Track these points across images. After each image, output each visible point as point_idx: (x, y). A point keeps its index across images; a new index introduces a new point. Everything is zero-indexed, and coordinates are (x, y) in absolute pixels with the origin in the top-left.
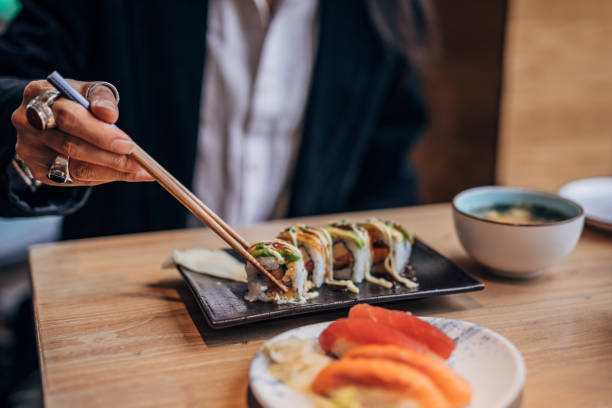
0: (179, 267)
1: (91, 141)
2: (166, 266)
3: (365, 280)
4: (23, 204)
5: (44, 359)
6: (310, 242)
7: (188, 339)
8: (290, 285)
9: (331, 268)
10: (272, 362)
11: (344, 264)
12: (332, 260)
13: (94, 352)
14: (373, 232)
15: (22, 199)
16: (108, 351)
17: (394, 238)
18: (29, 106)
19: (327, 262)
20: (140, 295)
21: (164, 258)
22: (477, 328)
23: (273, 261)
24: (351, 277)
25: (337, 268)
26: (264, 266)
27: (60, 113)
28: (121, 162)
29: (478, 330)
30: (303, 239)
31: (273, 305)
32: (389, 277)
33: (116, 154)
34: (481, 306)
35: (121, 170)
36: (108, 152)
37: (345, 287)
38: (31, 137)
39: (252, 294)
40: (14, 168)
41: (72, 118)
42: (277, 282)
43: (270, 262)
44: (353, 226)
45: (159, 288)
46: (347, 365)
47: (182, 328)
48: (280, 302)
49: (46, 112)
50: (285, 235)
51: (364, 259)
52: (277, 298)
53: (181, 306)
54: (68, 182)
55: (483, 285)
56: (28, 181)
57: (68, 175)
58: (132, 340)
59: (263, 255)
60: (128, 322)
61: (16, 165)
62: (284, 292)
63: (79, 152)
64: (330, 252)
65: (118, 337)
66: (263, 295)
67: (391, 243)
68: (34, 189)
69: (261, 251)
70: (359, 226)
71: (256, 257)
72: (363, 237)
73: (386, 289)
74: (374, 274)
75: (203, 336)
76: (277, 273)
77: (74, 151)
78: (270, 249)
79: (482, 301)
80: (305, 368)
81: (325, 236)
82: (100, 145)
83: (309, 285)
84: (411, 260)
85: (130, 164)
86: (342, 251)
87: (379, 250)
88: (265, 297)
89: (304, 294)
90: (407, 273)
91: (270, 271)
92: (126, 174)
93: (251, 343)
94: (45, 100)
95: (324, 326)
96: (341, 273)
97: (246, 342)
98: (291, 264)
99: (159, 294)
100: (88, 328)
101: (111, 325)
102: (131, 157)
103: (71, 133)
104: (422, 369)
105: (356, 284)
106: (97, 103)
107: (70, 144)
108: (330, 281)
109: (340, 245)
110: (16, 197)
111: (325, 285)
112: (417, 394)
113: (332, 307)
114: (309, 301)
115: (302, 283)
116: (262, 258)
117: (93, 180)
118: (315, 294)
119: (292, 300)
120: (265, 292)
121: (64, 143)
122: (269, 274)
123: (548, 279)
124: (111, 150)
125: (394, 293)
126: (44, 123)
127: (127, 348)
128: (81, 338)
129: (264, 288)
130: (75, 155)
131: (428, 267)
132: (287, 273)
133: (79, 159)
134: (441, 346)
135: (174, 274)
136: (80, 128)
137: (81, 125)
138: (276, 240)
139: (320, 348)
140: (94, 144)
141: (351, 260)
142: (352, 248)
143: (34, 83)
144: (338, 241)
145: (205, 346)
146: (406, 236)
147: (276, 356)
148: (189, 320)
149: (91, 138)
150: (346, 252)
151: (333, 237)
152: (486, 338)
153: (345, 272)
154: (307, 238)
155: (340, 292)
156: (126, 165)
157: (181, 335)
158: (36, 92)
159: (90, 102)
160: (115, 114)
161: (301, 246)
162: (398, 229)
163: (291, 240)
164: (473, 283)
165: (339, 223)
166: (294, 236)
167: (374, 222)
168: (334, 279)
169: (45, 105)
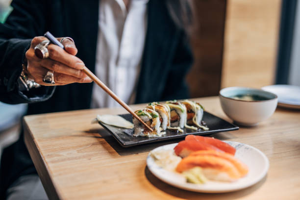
0: (100, 123)
2: (93, 123)
3: (184, 127)
4: (25, 96)
5: (47, 163)
6: (161, 109)
7: (111, 153)
8: (154, 129)
9: (169, 122)
10: (155, 159)
11: (175, 120)
12: (170, 118)
13: (69, 159)
14: (187, 106)
15: (24, 94)
16: (76, 158)
17: (197, 108)
18: (35, 48)
19: (168, 119)
20: (82, 136)
21: (93, 119)
22: (241, 144)
23: (146, 117)
24: (179, 125)
25: (172, 122)
26: (143, 120)
27: (51, 51)
28: (78, 73)
29: (243, 145)
30: (158, 109)
31: (146, 137)
32: (195, 126)
33: (76, 69)
34: (237, 138)
35: (78, 77)
36: (73, 68)
37: (177, 130)
38: (36, 63)
39: (136, 133)
41: (57, 53)
42: (148, 127)
43: (145, 118)
44: (179, 103)
45: (92, 132)
46: (190, 159)
47: (107, 149)
48: (149, 136)
49: (45, 50)
50: (150, 106)
51: (184, 117)
52: (149, 135)
53: (103, 140)
54: (53, 83)
55: (238, 128)
56: (26, 86)
57: (53, 80)
58: (85, 154)
59: (142, 115)
60: (81, 146)
61: (21, 78)
62: (151, 131)
63: (59, 69)
64: (169, 114)
65: (78, 152)
67: (196, 110)
68: (28, 90)
69: (141, 113)
70: (182, 103)
71: (139, 116)
72: (184, 108)
73: (195, 131)
74: (188, 124)
75: (117, 152)
76: (148, 123)
77: (57, 68)
78: (145, 112)
80: (171, 162)
81: (167, 107)
83: (161, 129)
84: (203, 119)
85: (82, 74)
86: (174, 114)
87: (190, 114)
88: (143, 135)
89: (160, 134)
90: (202, 124)
91: (145, 122)
92: (79, 79)
93: (140, 154)
94: (44, 45)
95: (176, 144)
96: (174, 124)
97: (137, 154)
98: (155, 119)
100: (63, 149)
101: (73, 148)
102: (83, 71)
103: (57, 60)
104: (227, 159)
105: (182, 129)
106: (67, 46)
107: (56, 65)
108: (169, 127)
109: (174, 112)
111: (167, 129)
112: (227, 170)
113: (173, 137)
114: (162, 136)
115: (159, 129)
116: (142, 116)
117: (64, 82)
118: (165, 133)
119: (155, 136)
120: (143, 132)
121: (53, 65)
122: (145, 124)
123: (262, 126)
125: (198, 132)
126: (44, 55)
127: (84, 157)
128: (61, 154)
129: (143, 130)
130: (58, 70)
131: (212, 121)
132: (153, 123)
133: (59, 72)
134: (230, 150)
135: (98, 126)
136: (61, 58)
137: (61, 56)
138: (146, 109)
139: (175, 154)
140: (67, 65)
141: (179, 118)
142: (179, 112)
144: (172, 109)
145: (119, 156)
146: (202, 107)
147: (157, 157)
148: (108, 145)
149: (66, 62)
150: (176, 114)
151: (170, 108)
152: (247, 148)
153: (176, 124)
154: (160, 108)
155: (175, 132)
156: (80, 75)
157: (107, 151)
158: (38, 42)
160: (76, 51)
161: (157, 111)
162: (199, 104)
163: (153, 109)
164: (234, 127)
165: (172, 102)
166: (154, 107)
167: (187, 101)
168: (171, 126)
169: (44, 47)
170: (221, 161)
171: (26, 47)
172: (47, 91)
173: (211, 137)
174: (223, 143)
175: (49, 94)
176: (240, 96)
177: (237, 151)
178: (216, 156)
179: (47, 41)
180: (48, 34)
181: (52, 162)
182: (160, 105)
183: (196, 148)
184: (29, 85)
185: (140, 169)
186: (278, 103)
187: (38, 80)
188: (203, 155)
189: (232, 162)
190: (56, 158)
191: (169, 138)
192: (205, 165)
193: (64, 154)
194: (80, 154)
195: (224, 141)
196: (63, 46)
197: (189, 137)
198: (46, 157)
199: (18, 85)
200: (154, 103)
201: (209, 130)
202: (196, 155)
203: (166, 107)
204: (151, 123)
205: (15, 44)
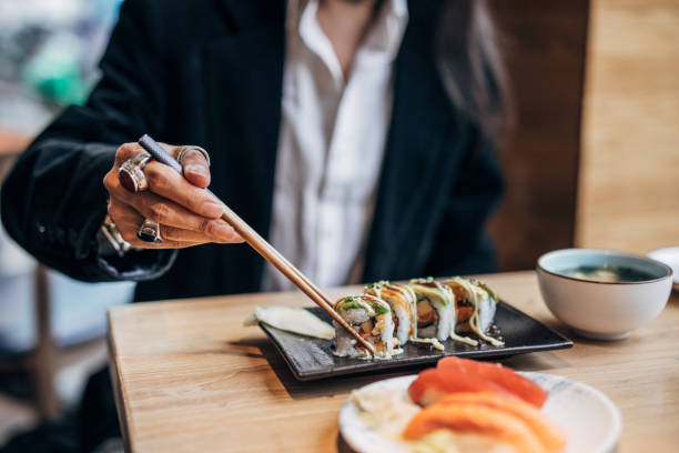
0: (261, 324)
1: (181, 203)
2: (248, 324)
3: (449, 338)
4: (112, 269)
5: (130, 410)
7: (273, 392)
8: (380, 341)
9: (415, 325)
10: (361, 410)
11: (428, 322)
12: (416, 318)
13: (179, 403)
14: (457, 290)
16: (194, 402)
17: (479, 296)
18: (121, 169)
19: (412, 319)
20: (223, 352)
21: (248, 317)
23: (364, 313)
24: (436, 334)
25: (421, 326)
27: (152, 176)
29: (569, 384)
30: (387, 295)
32: (474, 335)
33: (205, 216)
34: (569, 366)
36: (198, 215)
37: (431, 344)
39: (341, 349)
40: (103, 234)
41: (164, 181)
43: (361, 314)
44: (438, 284)
45: (241, 346)
47: (268, 383)
49: (138, 175)
50: (369, 290)
51: (448, 316)
53: (264, 362)
54: (158, 242)
55: (571, 343)
56: (117, 246)
57: (158, 234)
58: (216, 393)
59: (353, 307)
60: (211, 376)
61: (104, 229)
63: (170, 214)
64: (414, 310)
66: (353, 350)
67: (476, 302)
68: (121, 254)
69: (350, 304)
70: (444, 284)
72: (448, 295)
73: (471, 347)
74: (459, 333)
75: (288, 390)
76: (366, 326)
78: (360, 301)
79: (569, 360)
80: (394, 418)
81: (409, 293)
82: (190, 208)
83: (396, 341)
84: (496, 320)
86: (426, 309)
87: (463, 309)
88: (354, 353)
89: (391, 352)
90: (491, 331)
94: (137, 163)
95: (412, 378)
96: (425, 331)
97: (331, 396)
98: (381, 316)
99: (241, 351)
100: (172, 381)
101: (196, 379)
104: (518, 415)
105: (441, 342)
108: (414, 339)
109: (425, 303)
110: (105, 263)
111: (409, 342)
112: (513, 439)
113: (418, 363)
114: (394, 357)
115: (389, 340)
116: (354, 311)
118: (401, 351)
120: (354, 346)
123: (636, 341)
124: (201, 212)
125: (478, 349)
126: (136, 185)
127: (213, 399)
128: (166, 391)
129: (354, 342)
131: (512, 327)
132: (377, 325)
134: (534, 396)
135: (257, 332)
136: (172, 190)
137: (172, 186)
138: (362, 295)
139: (408, 398)
140: (185, 207)
141: (436, 317)
142: (437, 305)
143: (126, 145)
144: (422, 298)
145: (291, 399)
146: (491, 295)
147: (365, 404)
148: (273, 375)
150: (430, 309)
151: (417, 294)
152: (579, 391)
153: (430, 330)
154: (392, 295)
155: (425, 348)
157: (266, 389)
158: (128, 156)
159: (183, 167)
160: (207, 178)
162: (483, 287)
163: (375, 295)
164: (562, 340)
165: (423, 281)
166: (378, 292)
167: (458, 280)
168: (418, 336)
169: (137, 168)
170: (499, 419)
174: (519, 377)
176: (587, 270)
178: (492, 406)
180: (146, 139)
181: (141, 409)
182: (394, 287)
183: (454, 387)
185: (328, 432)
188: (463, 403)
189: (529, 422)
190: (151, 401)
191: (409, 361)
192: (461, 427)
193: (172, 392)
194: (207, 393)
195: (528, 375)
197: (450, 364)
198: (130, 399)
199: (97, 245)
201: (506, 346)
202: (447, 403)
203: (408, 291)
204: (374, 326)
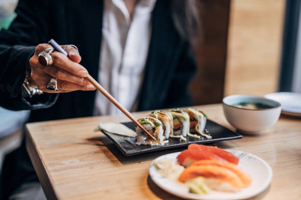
0: (102, 131)
1: (69, 71)
2: (96, 131)
3: (187, 135)
4: (28, 103)
5: (49, 171)
6: (164, 118)
7: (113, 162)
8: (157, 138)
9: (172, 130)
10: (158, 168)
11: (178, 128)
12: (173, 127)
13: (71, 168)
14: (190, 114)
16: (78, 167)
17: (200, 117)
18: (39, 55)
19: (171, 127)
20: (85, 144)
21: (95, 127)
22: (245, 153)
24: (181, 133)
25: (175, 130)
26: (145, 129)
27: (55, 58)
28: (82, 80)
29: (246, 154)
30: (161, 117)
31: (149, 146)
32: (198, 134)
33: (80, 77)
34: (240, 146)
35: (81, 85)
36: (77, 76)
37: (180, 138)
38: (39, 70)
39: (139, 142)
41: (61, 61)
42: (151, 135)
43: (148, 126)
44: (182, 111)
45: (93, 140)
46: (193, 168)
47: (108, 157)
48: (152, 145)
49: (48, 58)
50: (152, 115)
51: (187, 125)
52: (151, 143)
53: (105, 148)
54: (57, 90)
55: (241, 136)
56: (29, 93)
57: (56, 87)
58: (87, 162)
59: (145, 123)
60: (83, 155)
61: (24, 85)
62: (154, 140)
63: (63, 76)
64: (172, 123)
65: (81, 161)
66: (144, 141)
67: (199, 119)
68: (31, 96)
69: (144, 122)
70: (184, 111)
71: (142, 124)
72: (187, 116)
73: (198, 139)
74: (191, 133)
75: (119, 160)
76: (151, 131)
77: (61, 75)
78: (148, 121)
79: (240, 144)
80: (173, 171)
82: (73, 73)
83: (164, 138)
84: (206, 127)
85: (85, 82)
86: (177, 122)
87: (193, 122)
88: (145, 143)
89: (162, 141)
90: (205, 132)
91: (148, 131)
92: (83, 86)
93: (142, 163)
94: (48, 52)
96: (177, 132)
97: (140, 162)
98: (158, 127)
99: (93, 143)
100: (65, 158)
101: (76, 156)
102: (86, 79)
103: (61, 67)
104: (230, 169)
105: (184, 137)
106: (71, 53)
107: (59, 72)
108: (172, 136)
109: (176, 120)
110: (25, 100)
111: (170, 138)
112: (230, 180)
113: (175, 146)
114: (165, 144)
115: (161, 137)
116: (145, 125)
117: (68, 89)
118: (167, 141)
119: (157, 144)
120: (145, 140)
121: (56, 72)
122: (148, 132)
123: (265, 135)
124: (78, 75)
125: (201, 140)
126: (48, 63)
127: (86, 165)
128: (63, 162)
129: (145, 138)
130: (61, 78)
131: (215, 130)
132: (156, 131)
133: (62, 79)
134: (233, 160)
135: (101, 134)
136: (65, 65)
137: (65, 63)
138: (149, 117)
139: (177, 163)
140: (70, 72)
141: (181, 126)
142: (182, 121)
143: (40, 45)
144: (175, 118)
145: (121, 164)
146: (205, 116)
147: (160, 166)
148: (111, 154)
149: (69, 69)
150: (179, 123)
151: (173, 116)
152: (251, 158)
153: (179, 132)
154: (163, 116)
155: (177, 140)
156: (84, 83)
157: (110, 160)
158: (43, 49)
159: (68, 53)
160: (80, 58)
161: (160, 119)
162: (201, 112)
163: (155, 117)
164: (238, 135)
165: (175, 110)
166: (157, 115)
167: (190, 109)
168: (174, 135)
169: (48, 54)
170: (223, 171)
171: (30, 54)
172: (50, 98)
173: (214, 146)
174: (226, 152)
175: (52, 101)
176: (243, 104)
177: (241, 161)
178: (219, 166)
179: (51, 48)
180: (53, 41)
181: (55, 171)
182: (163, 113)
183: (199, 158)
184: (32, 92)
185: (142, 179)
186: (282, 111)
187: (42, 87)
188: (206, 165)
189: (236, 172)
190: (58, 167)
191: (171, 147)
192: (207, 175)
193: (66, 163)
194: (81, 163)
195: (227, 150)
196: (67, 54)
197: (192, 146)
198: (48, 166)
199: (21, 92)
200: (157, 111)
201: (213, 138)
202: (199, 165)
203: (169, 114)
204: (154, 131)
205: (19, 51)
